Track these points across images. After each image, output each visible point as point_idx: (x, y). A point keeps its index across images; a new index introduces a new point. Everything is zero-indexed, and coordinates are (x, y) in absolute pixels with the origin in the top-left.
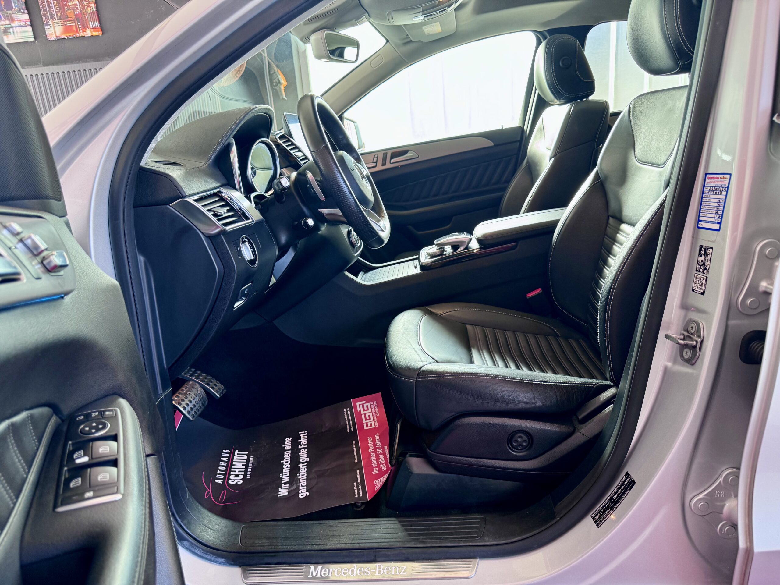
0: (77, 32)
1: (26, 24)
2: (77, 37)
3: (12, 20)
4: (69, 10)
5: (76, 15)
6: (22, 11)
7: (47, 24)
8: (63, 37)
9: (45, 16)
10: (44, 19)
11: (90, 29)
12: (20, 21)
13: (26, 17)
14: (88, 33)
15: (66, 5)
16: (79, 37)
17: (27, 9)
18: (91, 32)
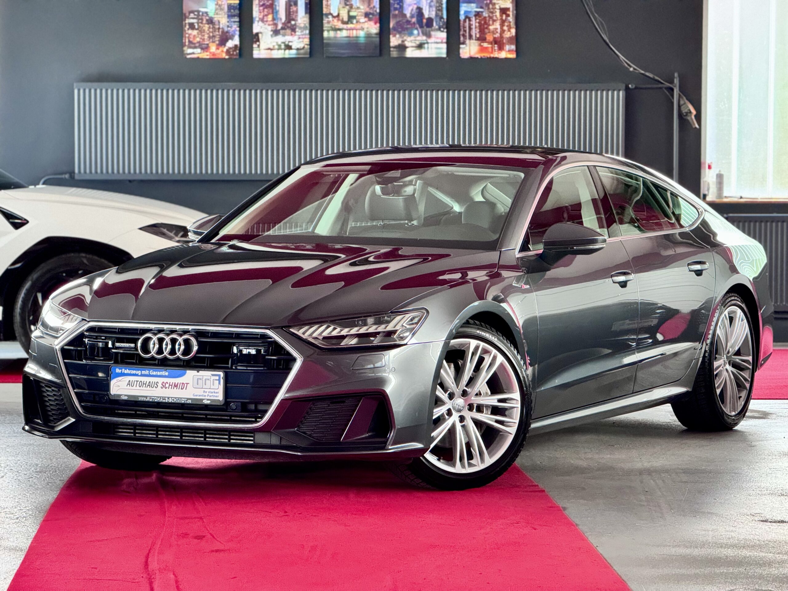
0: (492, 53)
1: (442, 41)
2: (490, 58)
3: (429, 36)
4: (489, 32)
5: (495, 38)
6: (442, 29)
7: (464, 43)
8: (477, 56)
9: (464, 36)
10: (462, 39)
11: (506, 51)
12: (438, 38)
13: (443, 35)
14: (503, 55)
15: (487, 28)
16: (493, 58)
17: (447, 28)
18: (506, 54)
